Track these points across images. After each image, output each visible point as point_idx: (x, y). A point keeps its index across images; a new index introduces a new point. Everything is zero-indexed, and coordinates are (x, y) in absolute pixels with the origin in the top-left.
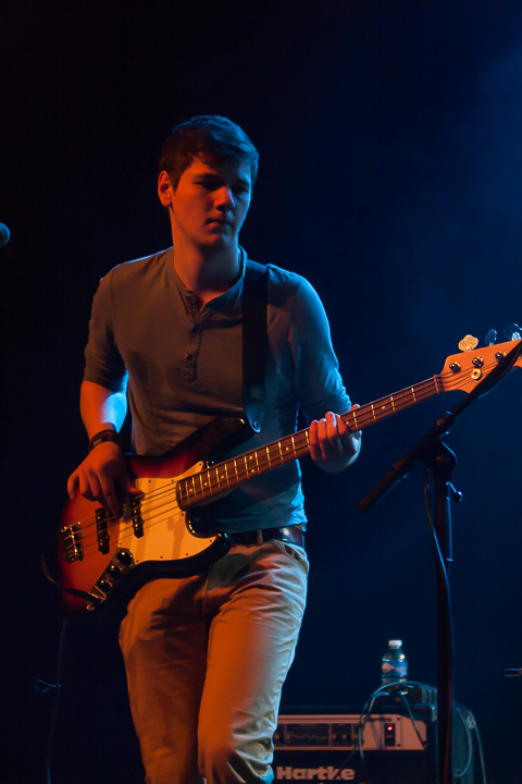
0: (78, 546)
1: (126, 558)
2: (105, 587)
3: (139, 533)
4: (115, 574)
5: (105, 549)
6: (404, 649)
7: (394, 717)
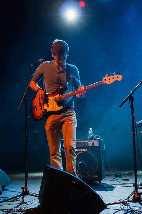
0: (36, 108)
1: (46, 110)
2: (42, 115)
3: (48, 106)
4: (44, 113)
5: (41, 109)
6: (92, 130)
7: (93, 141)
